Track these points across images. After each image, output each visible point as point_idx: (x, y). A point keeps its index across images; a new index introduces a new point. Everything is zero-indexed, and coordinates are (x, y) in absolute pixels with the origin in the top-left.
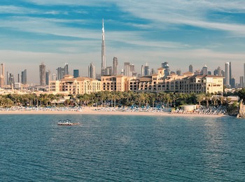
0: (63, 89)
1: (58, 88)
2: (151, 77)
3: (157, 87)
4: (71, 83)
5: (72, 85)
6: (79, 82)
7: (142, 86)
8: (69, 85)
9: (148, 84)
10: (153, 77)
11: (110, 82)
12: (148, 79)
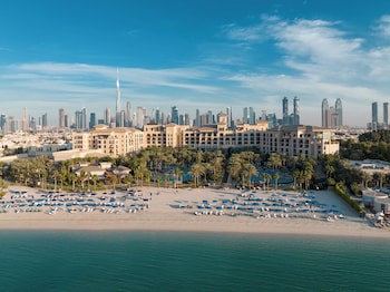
0: (94, 145)
1: (86, 144)
2: (216, 127)
3: (224, 141)
4: (106, 137)
5: (108, 140)
6: (118, 134)
7: (203, 139)
8: (102, 141)
9: (213, 137)
10: (219, 126)
11: (157, 133)
12: (212, 130)
